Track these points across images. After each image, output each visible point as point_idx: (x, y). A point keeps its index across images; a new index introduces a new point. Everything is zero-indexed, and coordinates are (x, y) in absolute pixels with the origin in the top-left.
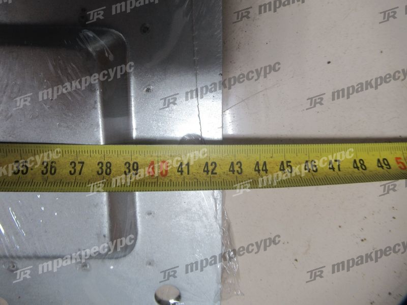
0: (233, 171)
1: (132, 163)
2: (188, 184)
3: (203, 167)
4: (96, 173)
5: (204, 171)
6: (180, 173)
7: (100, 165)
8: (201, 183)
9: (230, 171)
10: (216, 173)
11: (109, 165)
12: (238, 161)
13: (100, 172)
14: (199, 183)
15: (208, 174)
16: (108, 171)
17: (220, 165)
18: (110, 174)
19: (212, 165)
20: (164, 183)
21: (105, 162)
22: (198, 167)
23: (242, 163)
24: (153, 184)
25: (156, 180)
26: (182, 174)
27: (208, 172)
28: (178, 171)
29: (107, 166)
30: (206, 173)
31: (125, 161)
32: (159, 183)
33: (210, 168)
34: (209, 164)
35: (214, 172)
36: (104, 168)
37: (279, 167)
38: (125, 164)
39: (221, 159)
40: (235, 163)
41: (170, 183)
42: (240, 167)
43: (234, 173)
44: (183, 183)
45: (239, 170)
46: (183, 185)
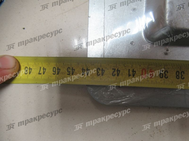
0: (102, 70)
1: (164, 77)
2: (130, 63)
3: (120, 73)
4: (185, 72)
5: (120, 71)
6: (134, 70)
7: (183, 77)
8: (122, 63)
9: (104, 70)
10: (113, 69)
11: (178, 77)
12: (99, 76)
13: (183, 73)
14: (123, 63)
15: (118, 69)
16: (178, 74)
17: (110, 74)
18: (177, 72)
19: (115, 74)
20: (144, 64)
21: (180, 79)
22: (123, 73)
23: (96, 75)
24: (151, 64)
25: (149, 67)
26: (133, 70)
27: (118, 71)
28: (135, 71)
29: (179, 76)
30: (119, 70)
31: (168, 79)
32: (147, 64)
33: (116, 73)
34: (116, 75)
35: (114, 70)
36: (180, 75)
37: (75, 72)
38: (167, 77)
39: (109, 77)
40: (101, 75)
41: (141, 64)
42: (98, 72)
43: (102, 69)
44: (133, 64)
45: (99, 71)
46: (133, 62)
